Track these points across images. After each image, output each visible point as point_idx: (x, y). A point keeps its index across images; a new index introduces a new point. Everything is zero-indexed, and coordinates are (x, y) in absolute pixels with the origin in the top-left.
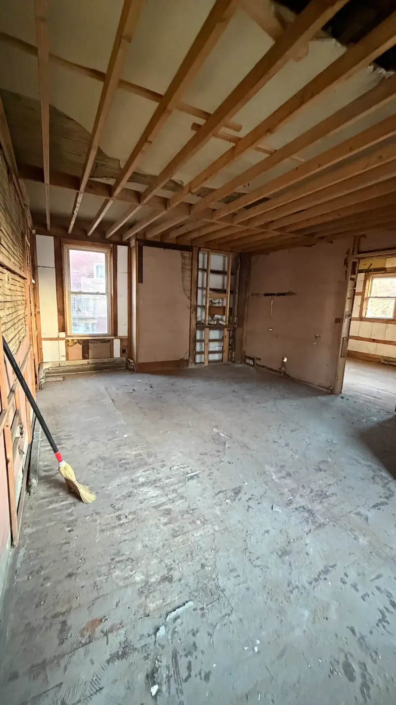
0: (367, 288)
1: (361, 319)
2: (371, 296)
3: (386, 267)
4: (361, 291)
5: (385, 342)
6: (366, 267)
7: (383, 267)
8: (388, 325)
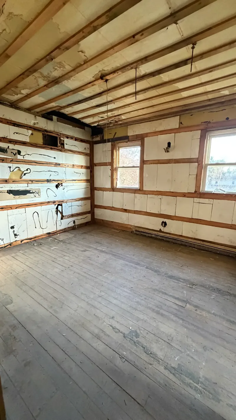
0: (115, 157)
1: (113, 189)
2: (120, 166)
3: (128, 135)
4: (110, 161)
5: (136, 212)
6: (111, 137)
7: (125, 135)
8: (136, 194)
